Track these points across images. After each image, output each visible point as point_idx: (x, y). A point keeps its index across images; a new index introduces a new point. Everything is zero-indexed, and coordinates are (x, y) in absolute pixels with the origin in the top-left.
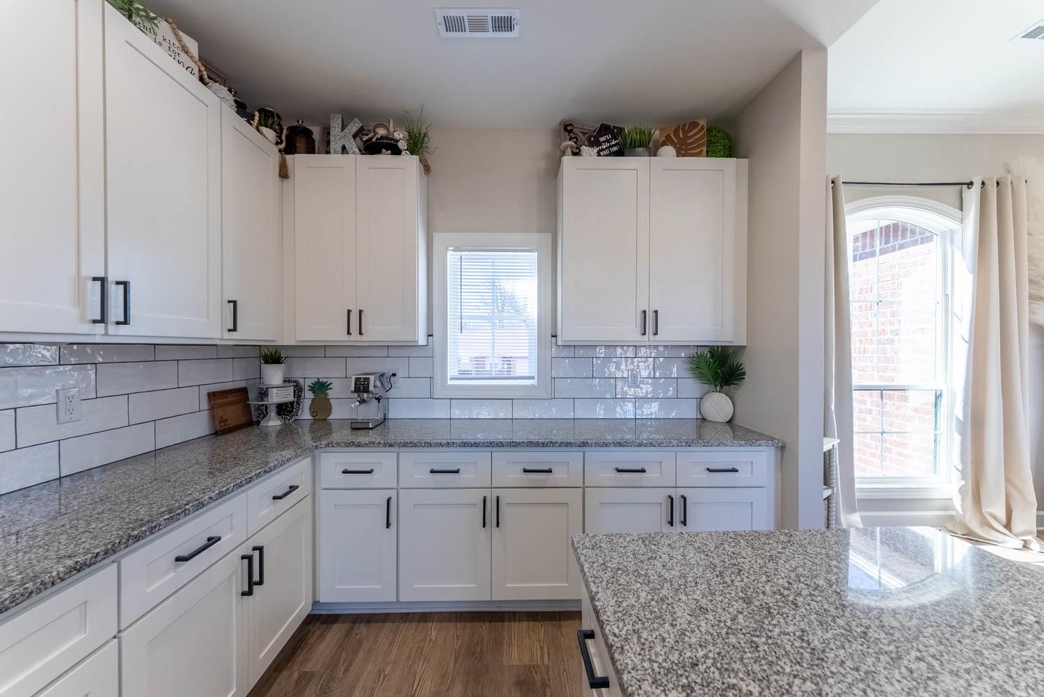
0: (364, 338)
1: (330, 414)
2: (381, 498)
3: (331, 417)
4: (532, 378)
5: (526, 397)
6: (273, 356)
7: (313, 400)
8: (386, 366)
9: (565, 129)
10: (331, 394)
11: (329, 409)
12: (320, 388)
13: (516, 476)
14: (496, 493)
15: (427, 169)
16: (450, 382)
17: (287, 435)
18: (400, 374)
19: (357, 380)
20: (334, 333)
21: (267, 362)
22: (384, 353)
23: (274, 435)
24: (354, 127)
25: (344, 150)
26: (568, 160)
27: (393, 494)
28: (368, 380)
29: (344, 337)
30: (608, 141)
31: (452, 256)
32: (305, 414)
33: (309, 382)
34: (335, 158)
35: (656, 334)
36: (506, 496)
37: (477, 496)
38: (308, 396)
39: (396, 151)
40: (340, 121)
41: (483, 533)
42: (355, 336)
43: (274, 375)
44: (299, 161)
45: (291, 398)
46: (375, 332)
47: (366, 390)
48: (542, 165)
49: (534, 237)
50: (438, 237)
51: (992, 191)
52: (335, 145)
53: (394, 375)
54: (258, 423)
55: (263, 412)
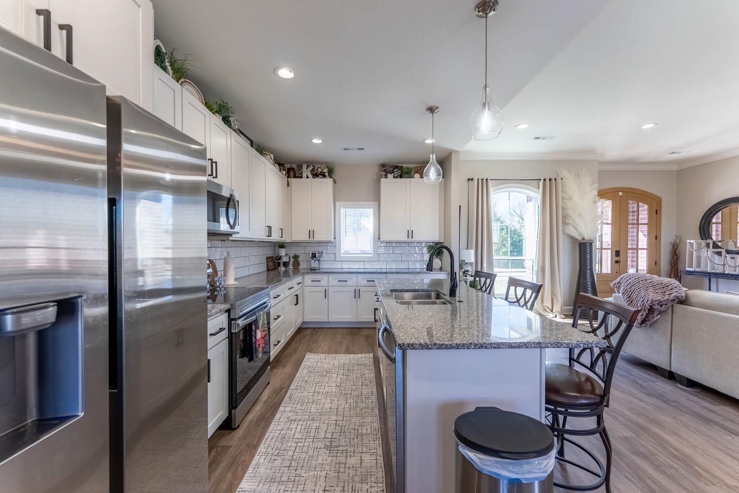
0: (314, 239)
1: (299, 266)
2: (323, 289)
3: (300, 267)
4: (371, 254)
5: (370, 261)
6: (282, 246)
7: (294, 261)
8: (320, 249)
9: (382, 166)
10: (300, 259)
11: (299, 265)
12: (296, 257)
13: (365, 283)
14: (359, 288)
15: (335, 182)
16: (342, 255)
17: (286, 274)
18: (324, 252)
19: (312, 253)
20: (304, 237)
21: (280, 248)
22: (319, 245)
23: (282, 273)
24: (311, 168)
25: (308, 177)
26: (383, 180)
27: (326, 288)
28: (315, 253)
29: (308, 239)
30: (397, 171)
31: (342, 210)
32: (291, 267)
33: (292, 255)
34: (304, 180)
35: (412, 238)
36: (362, 289)
37: (353, 289)
38: (292, 260)
39: (324, 176)
40: (306, 166)
41: (355, 300)
42: (311, 239)
43: (283, 252)
44: (293, 181)
45: (288, 260)
46: (318, 237)
47: (315, 257)
48: (375, 177)
49: (372, 203)
50: (337, 204)
51: (548, 182)
52: (304, 175)
53: (322, 253)
54: (277, 269)
55: (279, 264)
